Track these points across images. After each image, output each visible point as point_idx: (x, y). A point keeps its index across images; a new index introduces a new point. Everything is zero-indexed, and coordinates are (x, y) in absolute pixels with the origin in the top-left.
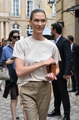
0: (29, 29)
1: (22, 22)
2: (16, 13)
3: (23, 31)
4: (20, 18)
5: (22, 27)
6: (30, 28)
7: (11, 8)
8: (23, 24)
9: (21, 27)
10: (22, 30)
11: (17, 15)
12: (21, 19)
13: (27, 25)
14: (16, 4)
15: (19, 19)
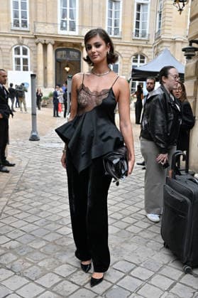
0: (136, 61)
1: (124, 48)
2: (113, 29)
3: (126, 66)
4: (121, 39)
5: (124, 59)
6: (139, 59)
7: (104, 20)
8: (127, 52)
9: (122, 57)
10: (123, 65)
11: (115, 34)
12: (122, 41)
13: (133, 53)
14: (113, 10)
15: (119, 40)
